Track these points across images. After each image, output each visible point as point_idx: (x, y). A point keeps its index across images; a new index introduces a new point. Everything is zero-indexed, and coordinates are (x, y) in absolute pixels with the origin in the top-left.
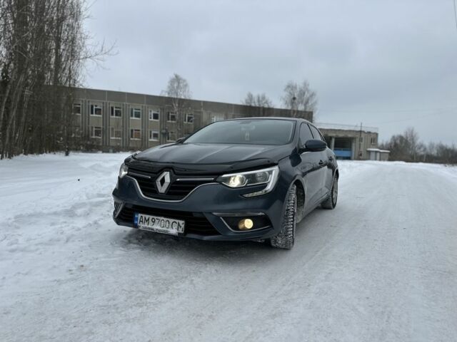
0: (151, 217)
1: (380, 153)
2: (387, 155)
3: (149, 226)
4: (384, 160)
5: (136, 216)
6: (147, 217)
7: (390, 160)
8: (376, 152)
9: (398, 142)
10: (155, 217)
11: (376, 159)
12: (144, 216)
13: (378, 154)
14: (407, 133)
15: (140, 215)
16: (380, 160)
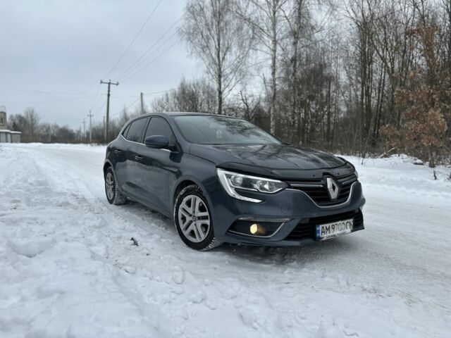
0: (331, 224)
1: (11, 134)
2: (19, 136)
3: (332, 234)
4: (16, 142)
5: (318, 229)
6: (327, 225)
7: (22, 141)
8: (6, 133)
9: (17, 122)
10: (334, 224)
11: (7, 142)
12: (324, 225)
13: (9, 136)
14: (27, 113)
15: (321, 226)
16: (12, 142)
